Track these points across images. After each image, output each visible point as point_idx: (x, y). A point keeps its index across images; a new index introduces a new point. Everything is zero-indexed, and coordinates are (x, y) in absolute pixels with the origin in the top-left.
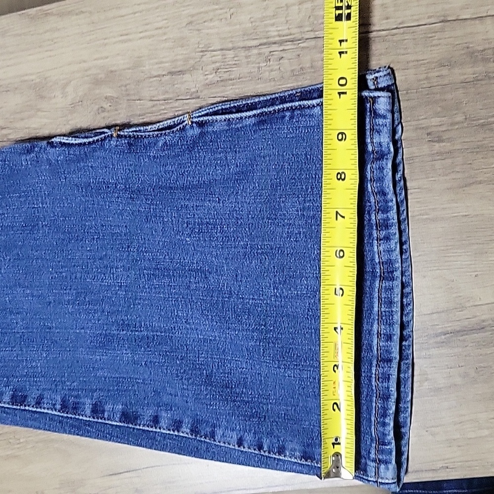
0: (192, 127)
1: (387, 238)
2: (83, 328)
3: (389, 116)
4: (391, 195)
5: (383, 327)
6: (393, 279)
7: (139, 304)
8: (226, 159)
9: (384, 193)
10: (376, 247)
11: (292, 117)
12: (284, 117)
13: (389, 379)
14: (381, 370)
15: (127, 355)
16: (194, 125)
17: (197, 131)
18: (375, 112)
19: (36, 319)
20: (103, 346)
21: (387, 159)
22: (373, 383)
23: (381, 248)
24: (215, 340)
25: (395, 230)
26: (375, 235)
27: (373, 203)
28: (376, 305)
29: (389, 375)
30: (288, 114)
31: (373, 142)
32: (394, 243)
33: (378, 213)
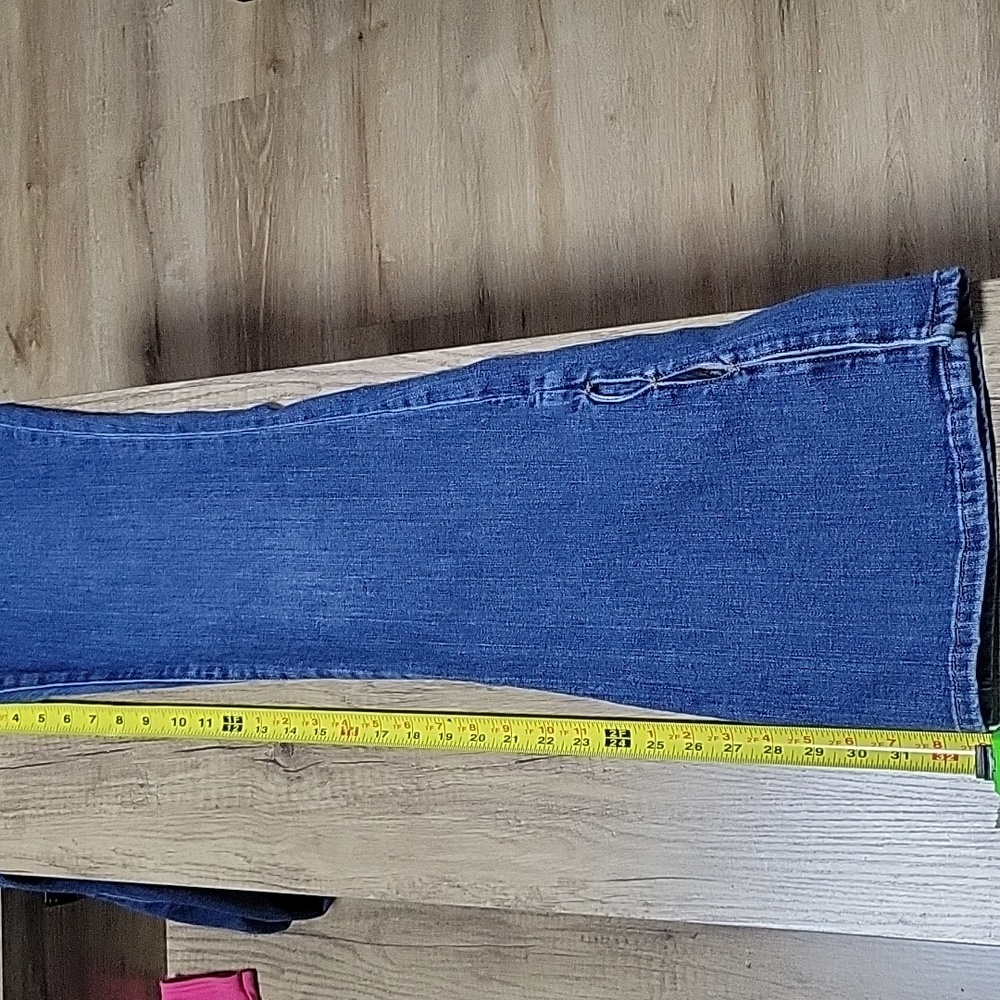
0: (740, 374)
1: (973, 500)
2: (620, 624)
3: (967, 357)
4: (977, 449)
5: (962, 604)
6: (979, 549)
7: (687, 593)
8: (782, 413)
9: (968, 446)
10: (960, 512)
11: (853, 365)
12: (843, 365)
13: (967, 666)
14: (958, 656)
15: (671, 655)
16: (743, 372)
17: (746, 378)
18: (949, 355)
19: (567, 613)
20: (642, 643)
21: (970, 406)
22: (950, 673)
23: (966, 512)
24: (773, 635)
25: (982, 489)
26: (959, 497)
27: (956, 460)
28: (957, 579)
29: (967, 661)
30: (848, 361)
31: (950, 390)
32: (982, 506)
33: (962, 470)
